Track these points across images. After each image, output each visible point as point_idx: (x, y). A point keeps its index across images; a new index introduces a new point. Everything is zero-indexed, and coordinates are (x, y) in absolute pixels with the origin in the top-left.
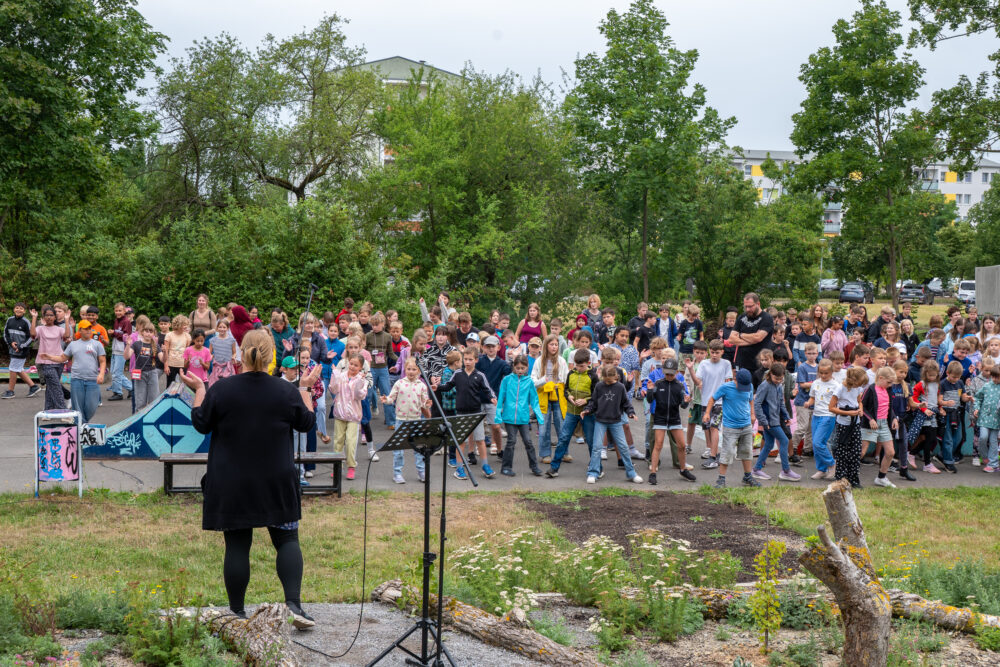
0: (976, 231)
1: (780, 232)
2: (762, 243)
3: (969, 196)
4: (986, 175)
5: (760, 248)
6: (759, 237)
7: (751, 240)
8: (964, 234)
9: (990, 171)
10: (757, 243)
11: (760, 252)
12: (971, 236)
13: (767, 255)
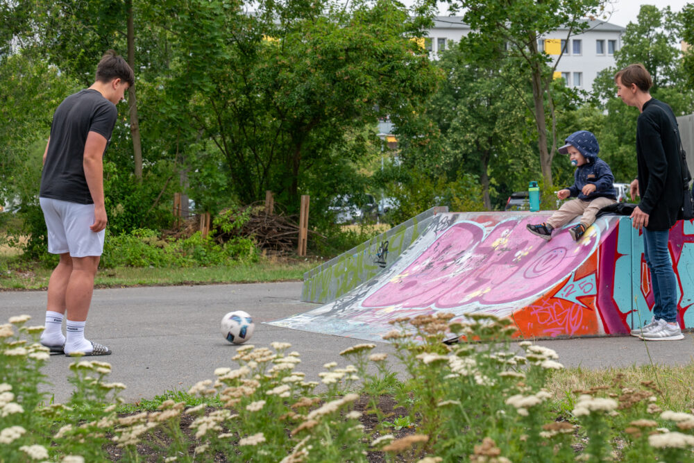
0: (606, 113)
1: (372, 37)
2: (342, 56)
3: (580, 74)
4: (601, 42)
5: (339, 66)
6: (338, 47)
7: (325, 53)
8: (587, 119)
9: (607, 37)
10: (335, 58)
11: (339, 73)
12: (598, 122)
13: (353, 78)
